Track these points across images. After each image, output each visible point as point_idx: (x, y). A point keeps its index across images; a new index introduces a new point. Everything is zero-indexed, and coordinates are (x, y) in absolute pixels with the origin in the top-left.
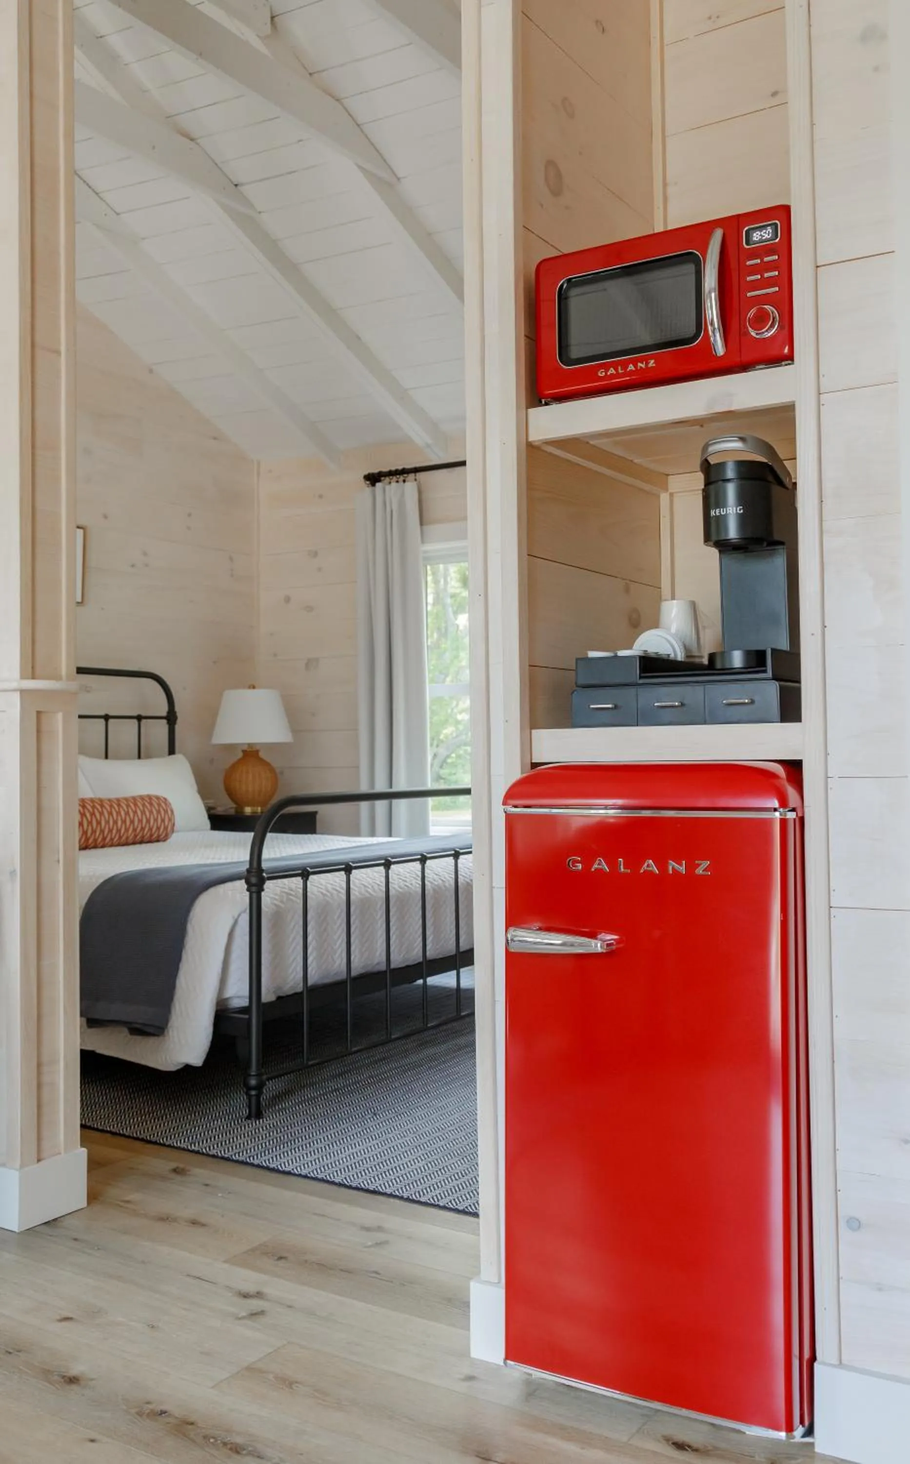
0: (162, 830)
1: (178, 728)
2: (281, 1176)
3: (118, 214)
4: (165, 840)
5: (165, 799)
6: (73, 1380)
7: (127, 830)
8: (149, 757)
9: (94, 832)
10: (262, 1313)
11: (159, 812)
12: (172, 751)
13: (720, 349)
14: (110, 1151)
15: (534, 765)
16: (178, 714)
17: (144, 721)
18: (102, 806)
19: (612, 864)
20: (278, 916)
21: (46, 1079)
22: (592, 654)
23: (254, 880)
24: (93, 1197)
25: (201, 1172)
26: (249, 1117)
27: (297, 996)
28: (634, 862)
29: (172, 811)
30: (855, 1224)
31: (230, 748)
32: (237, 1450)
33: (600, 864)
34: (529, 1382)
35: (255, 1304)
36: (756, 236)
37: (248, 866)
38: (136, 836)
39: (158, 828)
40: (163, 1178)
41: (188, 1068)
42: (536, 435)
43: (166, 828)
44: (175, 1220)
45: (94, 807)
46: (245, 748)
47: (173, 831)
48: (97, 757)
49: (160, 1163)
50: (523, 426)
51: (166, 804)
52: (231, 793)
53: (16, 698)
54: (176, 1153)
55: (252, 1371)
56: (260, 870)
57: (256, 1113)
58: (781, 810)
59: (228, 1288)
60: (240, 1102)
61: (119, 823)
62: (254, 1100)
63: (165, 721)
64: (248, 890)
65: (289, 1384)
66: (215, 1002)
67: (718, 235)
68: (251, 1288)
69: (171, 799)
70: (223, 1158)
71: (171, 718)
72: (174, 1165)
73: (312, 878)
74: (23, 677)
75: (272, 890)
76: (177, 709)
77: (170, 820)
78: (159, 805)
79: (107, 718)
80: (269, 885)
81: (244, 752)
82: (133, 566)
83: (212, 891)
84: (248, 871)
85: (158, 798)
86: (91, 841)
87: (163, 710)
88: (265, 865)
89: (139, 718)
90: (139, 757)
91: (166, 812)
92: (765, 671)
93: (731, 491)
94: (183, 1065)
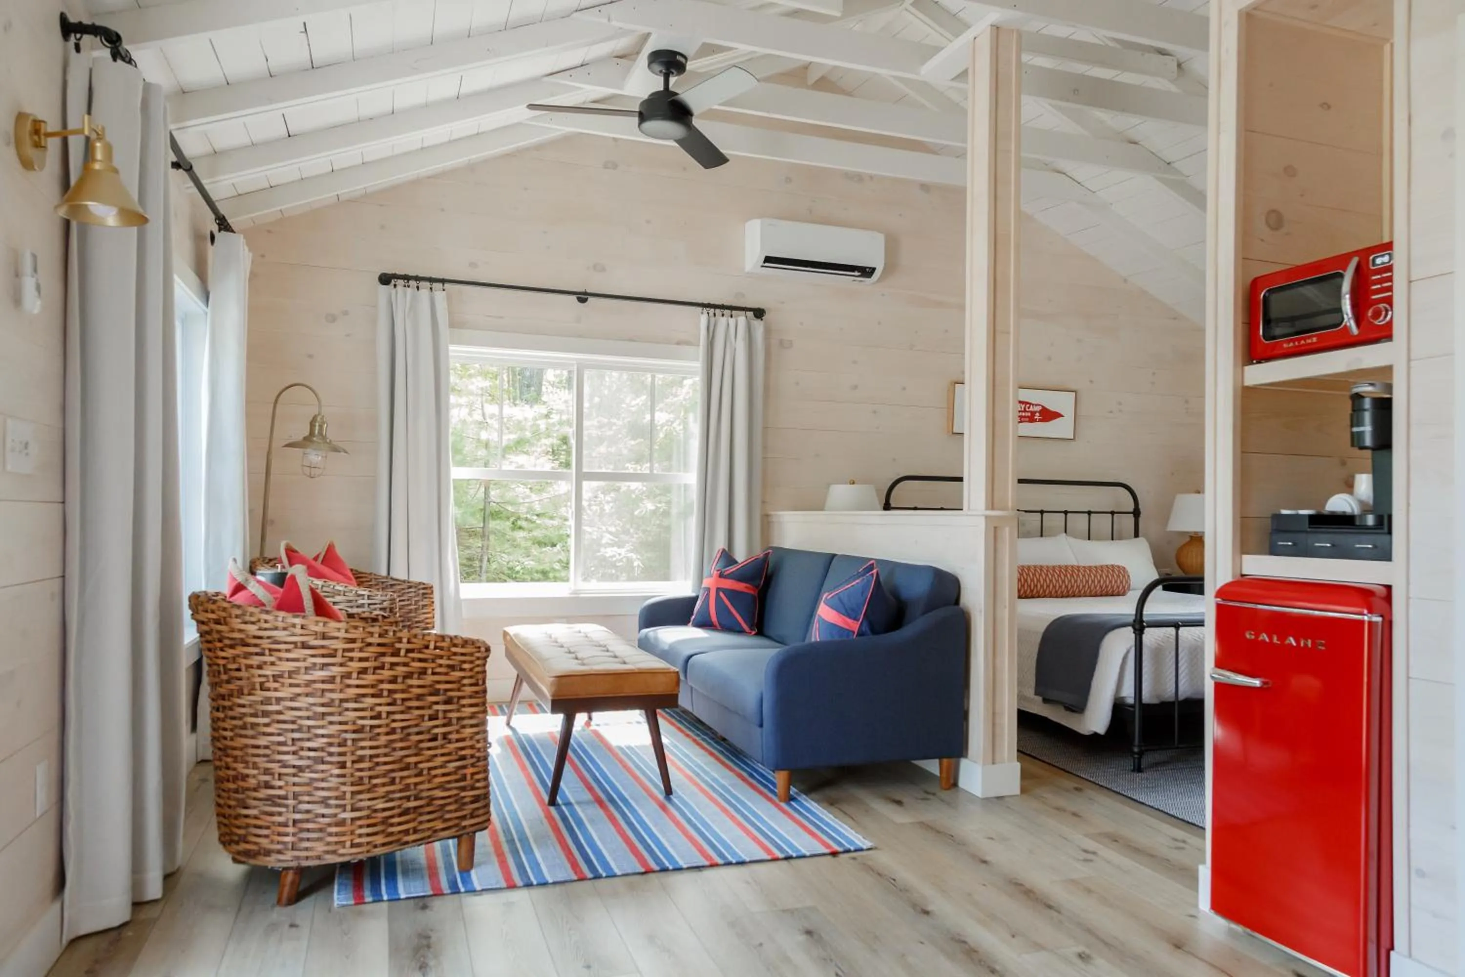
0: (1121, 588)
1: (1141, 520)
2: (1137, 804)
3: (1094, 192)
4: (1124, 594)
5: (1124, 568)
6: (985, 862)
7: (1095, 587)
8: (1120, 538)
9: (1072, 587)
10: (1091, 861)
11: (1118, 576)
12: (1136, 535)
13: (1355, 330)
14: (1036, 768)
15: (1243, 576)
16: (1141, 510)
17: (1115, 515)
18: (1079, 571)
19: (1270, 638)
20: (1158, 652)
21: (997, 721)
22: (1285, 512)
23: (1137, 627)
24: (1023, 790)
25: (1091, 793)
26: (1133, 771)
27: (1171, 704)
28: (1282, 638)
29: (1129, 576)
30: (1421, 874)
31: (1182, 534)
32: (1050, 907)
33: (1264, 637)
34: (1230, 930)
35: (1090, 856)
36: (1379, 261)
37: (1134, 618)
38: (1102, 591)
39: (1118, 587)
40: (1067, 791)
41: (1096, 735)
42: (1249, 382)
43: (1124, 587)
44: (1065, 811)
45: (1073, 571)
46: (1192, 535)
47: (1129, 589)
48: (1082, 538)
49: (1069, 783)
50: (1239, 376)
51: (1124, 571)
52: (1180, 565)
53: (983, 520)
54: (1078, 779)
55: (1073, 882)
56: (1142, 621)
57: (1138, 769)
58: (1370, 615)
59: (1079, 847)
60: (1129, 763)
61: (1090, 582)
62: (1136, 760)
63: (1132, 515)
64: (1134, 632)
65: (1089, 891)
66: (1112, 698)
67: (1355, 261)
68: (1090, 849)
69: (1128, 568)
70: (1106, 788)
71: (1136, 513)
72: (1076, 785)
73: (1181, 629)
74: (987, 509)
75: (1151, 636)
76: (1140, 507)
77: (1127, 582)
78: (1119, 572)
79: (1089, 513)
80: (1147, 631)
81: (1191, 537)
82: (1111, 412)
83: (1117, 631)
84: (1134, 621)
85: (1119, 567)
86: (1070, 592)
87: (1131, 508)
88: (1145, 619)
89: (1113, 513)
90: (1112, 539)
91: (1124, 576)
92: (1382, 529)
93: (1367, 417)
94: (1091, 733)
